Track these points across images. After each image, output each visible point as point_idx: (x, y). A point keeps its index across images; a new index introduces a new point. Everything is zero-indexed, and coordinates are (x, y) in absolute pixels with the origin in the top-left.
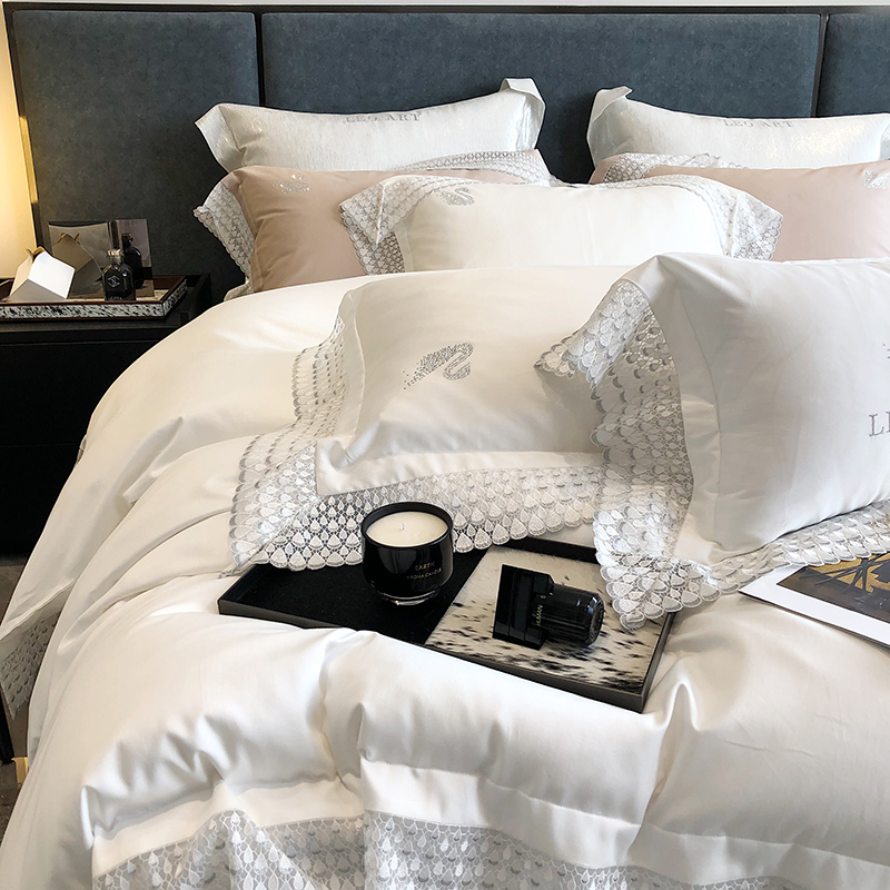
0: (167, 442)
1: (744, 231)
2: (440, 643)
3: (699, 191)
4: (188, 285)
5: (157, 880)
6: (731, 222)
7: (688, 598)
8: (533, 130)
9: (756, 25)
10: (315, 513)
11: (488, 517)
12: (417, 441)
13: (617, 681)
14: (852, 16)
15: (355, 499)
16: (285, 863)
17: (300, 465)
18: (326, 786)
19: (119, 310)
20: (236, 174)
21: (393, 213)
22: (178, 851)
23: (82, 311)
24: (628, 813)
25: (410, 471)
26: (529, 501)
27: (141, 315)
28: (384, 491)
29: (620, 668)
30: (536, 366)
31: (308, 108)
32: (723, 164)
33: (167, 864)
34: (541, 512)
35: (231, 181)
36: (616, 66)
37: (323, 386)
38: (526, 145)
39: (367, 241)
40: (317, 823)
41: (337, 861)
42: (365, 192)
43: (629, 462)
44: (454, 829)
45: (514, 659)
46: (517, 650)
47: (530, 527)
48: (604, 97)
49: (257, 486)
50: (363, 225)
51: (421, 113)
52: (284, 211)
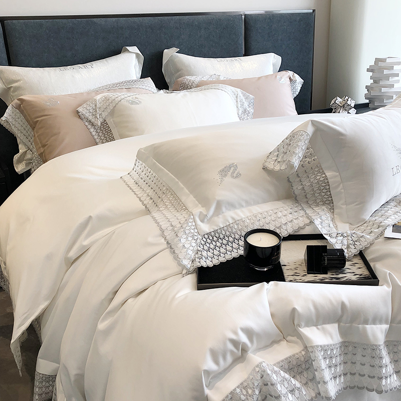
0: (84, 229)
1: (242, 105)
3: (226, 90)
5: (243, 398)
6: (237, 102)
8: (139, 69)
10: (203, 242)
12: (232, 206)
13: (362, 277)
15: (215, 234)
16: (287, 376)
17: (190, 224)
20: (19, 100)
21: (103, 112)
22: (245, 384)
25: (233, 218)
28: (225, 228)
30: (263, 168)
32: (222, 78)
33: (243, 390)
34: (290, 225)
35: (16, 104)
40: (290, 357)
41: (298, 370)
42: (88, 103)
43: (306, 200)
45: (322, 279)
46: (321, 276)
47: (288, 231)
48: (167, 52)
49: (177, 236)
50: (90, 118)
51: (93, 64)
52: (49, 115)
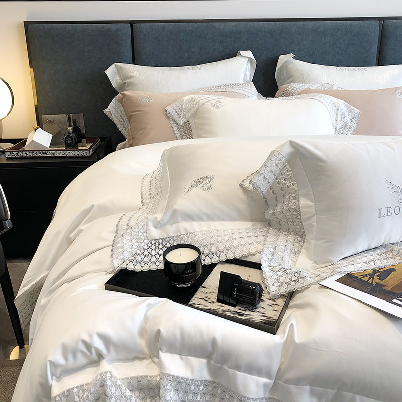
0: (87, 215)
1: (343, 118)
2: (195, 304)
3: (323, 101)
4: (101, 141)
5: (77, 399)
6: (337, 114)
7: (299, 286)
8: (251, 73)
10: (146, 247)
11: (218, 250)
12: (189, 217)
13: (266, 321)
14: (394, 21)
15: (163, 241)
16: (128, 393)
17: (140, 227)
18: (146, 362)
19: (71, 153)
20: (122, 94)
21: (188, 112)
22: (85, 387)
23: (55, 154)
24: (268, 376)
25: (186, 230)
26: (235, 243)
27: (80, 155)
28: (175, 238)
29: (268, 316)
30: (240, 185)
31: (153, 64)
32: (335, 88)
33: (81, 393)
34: (240, 248)
35: (119, 97)
36: (288, 45)
37: (153, 191)
38: (248, 79)
39: (177, 124)
40: (141, 377)
41: (149, 393)
42: (177, 103)
43: (278, 226)
44: (197, 381)
45: (225, 311)
46: (226, 307)
47: (235, 254)
48: (283, 59)
49: (122, 235)
50: (175, 117)
51: (201, 67)
52: (142, 111)
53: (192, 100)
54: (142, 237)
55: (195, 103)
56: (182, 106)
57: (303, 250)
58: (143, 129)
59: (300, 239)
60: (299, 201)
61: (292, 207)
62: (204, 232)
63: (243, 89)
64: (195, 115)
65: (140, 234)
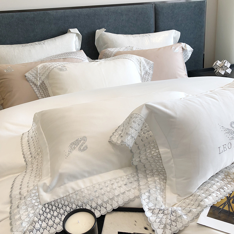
1: (144, 68)
3: (131, 59)
8: (79, 43)
9: (137, 8)
10: (41, 212)
11: (103, 202)
12: (74, 177)
14: (161, 4)
15: (55, 203)
17: (33, 195)
21: (42, 76)
25: (73, 189)
26: (117, 193)
28: (65, 198)
30: (109, 141)
32: (134, 49)
34: (121, 196)
36: (100, 23)
37: (33, 150)
38: (78, 48)
39: (35, 85)
42: (32, 70)
43: (144, 169)
47: (119, 203)
48: (98, 32)
49: (18, 207)
50: (33, 80)
51: (45, 42)
52: (6, 79)
53: (44, 67)
54: (36, 204)
55: (46, 69)
56: (37, 72)
57: (167, 186)
58: (9, 92)
59: (163, 178)
60: (158, 149)
61: (154, 155)
62: (88, 188)
63: (77, 55)
64: (48, 77)
65: (34, 201)
